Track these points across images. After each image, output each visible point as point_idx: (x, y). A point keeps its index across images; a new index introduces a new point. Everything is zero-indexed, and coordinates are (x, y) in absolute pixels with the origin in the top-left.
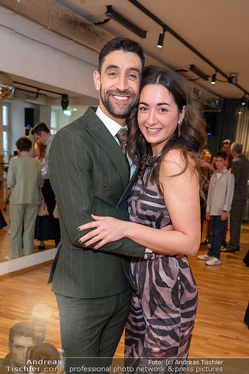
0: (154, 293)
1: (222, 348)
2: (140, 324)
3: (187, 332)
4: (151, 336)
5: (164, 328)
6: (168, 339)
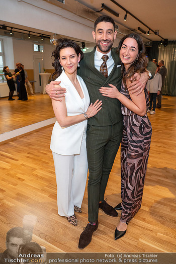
0: (132, 129)
1: (157, 151)
2: (126, 142)
3: (147, 146)
4: (130, 149)
5: (135, 144)
6: (138, 149)
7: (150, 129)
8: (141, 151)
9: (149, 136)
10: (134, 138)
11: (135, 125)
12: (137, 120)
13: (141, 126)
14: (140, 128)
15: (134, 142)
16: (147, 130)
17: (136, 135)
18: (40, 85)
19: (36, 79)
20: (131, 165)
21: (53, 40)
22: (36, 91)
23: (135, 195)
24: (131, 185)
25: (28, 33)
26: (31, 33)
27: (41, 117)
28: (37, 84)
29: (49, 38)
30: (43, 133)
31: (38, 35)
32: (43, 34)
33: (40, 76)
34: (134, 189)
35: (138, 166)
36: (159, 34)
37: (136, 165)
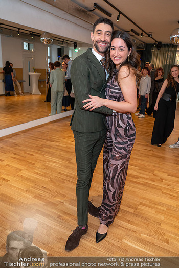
7: (134, 131)
8: (125, 153)
9: (133, 138)
10: (119, 140)
11: (121, 127)
12: (123, 122)
13: (126, 127)
14: (125, 130)
15: (119, 143)
16: (132, 132)
17: (121, 136)
18: (30, 85)
19: (25, 78)
20: (114, 166)
21: (44, 39)
22: (25, 91)
23: (116, 198)
24: (113, 187)
25: (17, 30)
26: (20, 30)
27: (29, 117)
28: (26, 84)
29: (40, 36)
30: (30, 134)
31: (29, 32)
32: (33, 32)
33: (29, 75)
34: (115, 192)
35: (121, 168)
36: (153, 37)
37: (119, 167)
